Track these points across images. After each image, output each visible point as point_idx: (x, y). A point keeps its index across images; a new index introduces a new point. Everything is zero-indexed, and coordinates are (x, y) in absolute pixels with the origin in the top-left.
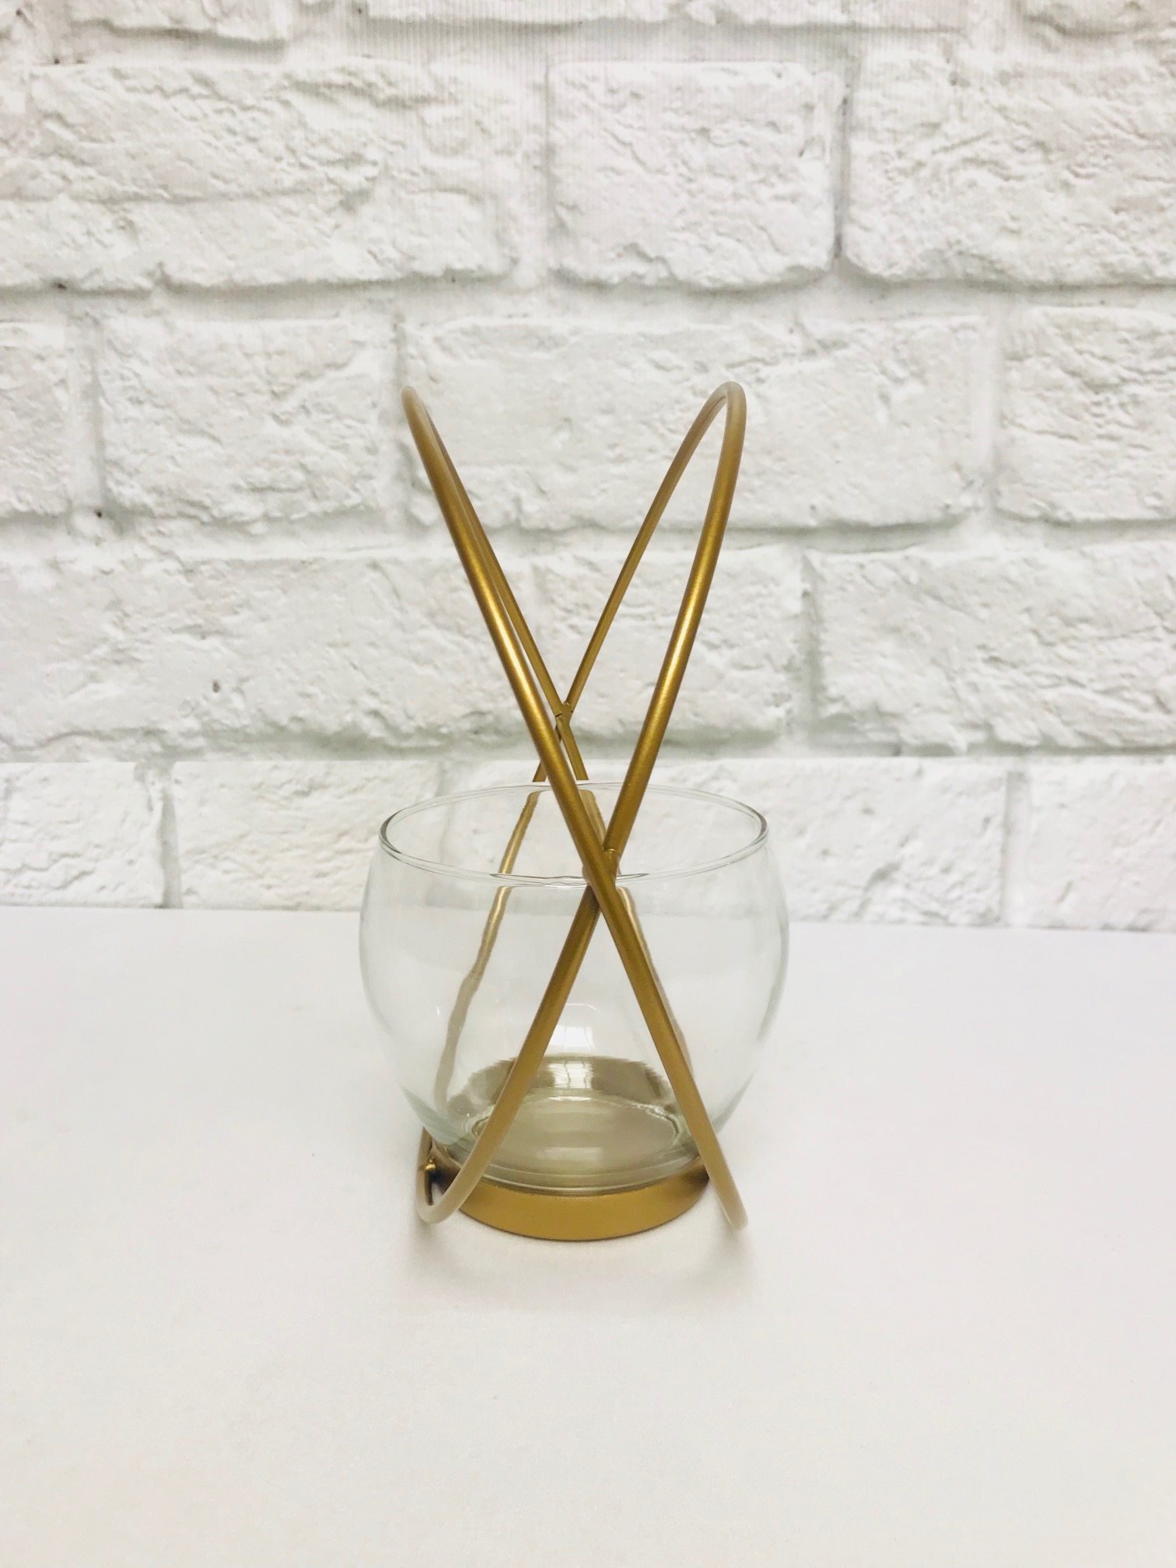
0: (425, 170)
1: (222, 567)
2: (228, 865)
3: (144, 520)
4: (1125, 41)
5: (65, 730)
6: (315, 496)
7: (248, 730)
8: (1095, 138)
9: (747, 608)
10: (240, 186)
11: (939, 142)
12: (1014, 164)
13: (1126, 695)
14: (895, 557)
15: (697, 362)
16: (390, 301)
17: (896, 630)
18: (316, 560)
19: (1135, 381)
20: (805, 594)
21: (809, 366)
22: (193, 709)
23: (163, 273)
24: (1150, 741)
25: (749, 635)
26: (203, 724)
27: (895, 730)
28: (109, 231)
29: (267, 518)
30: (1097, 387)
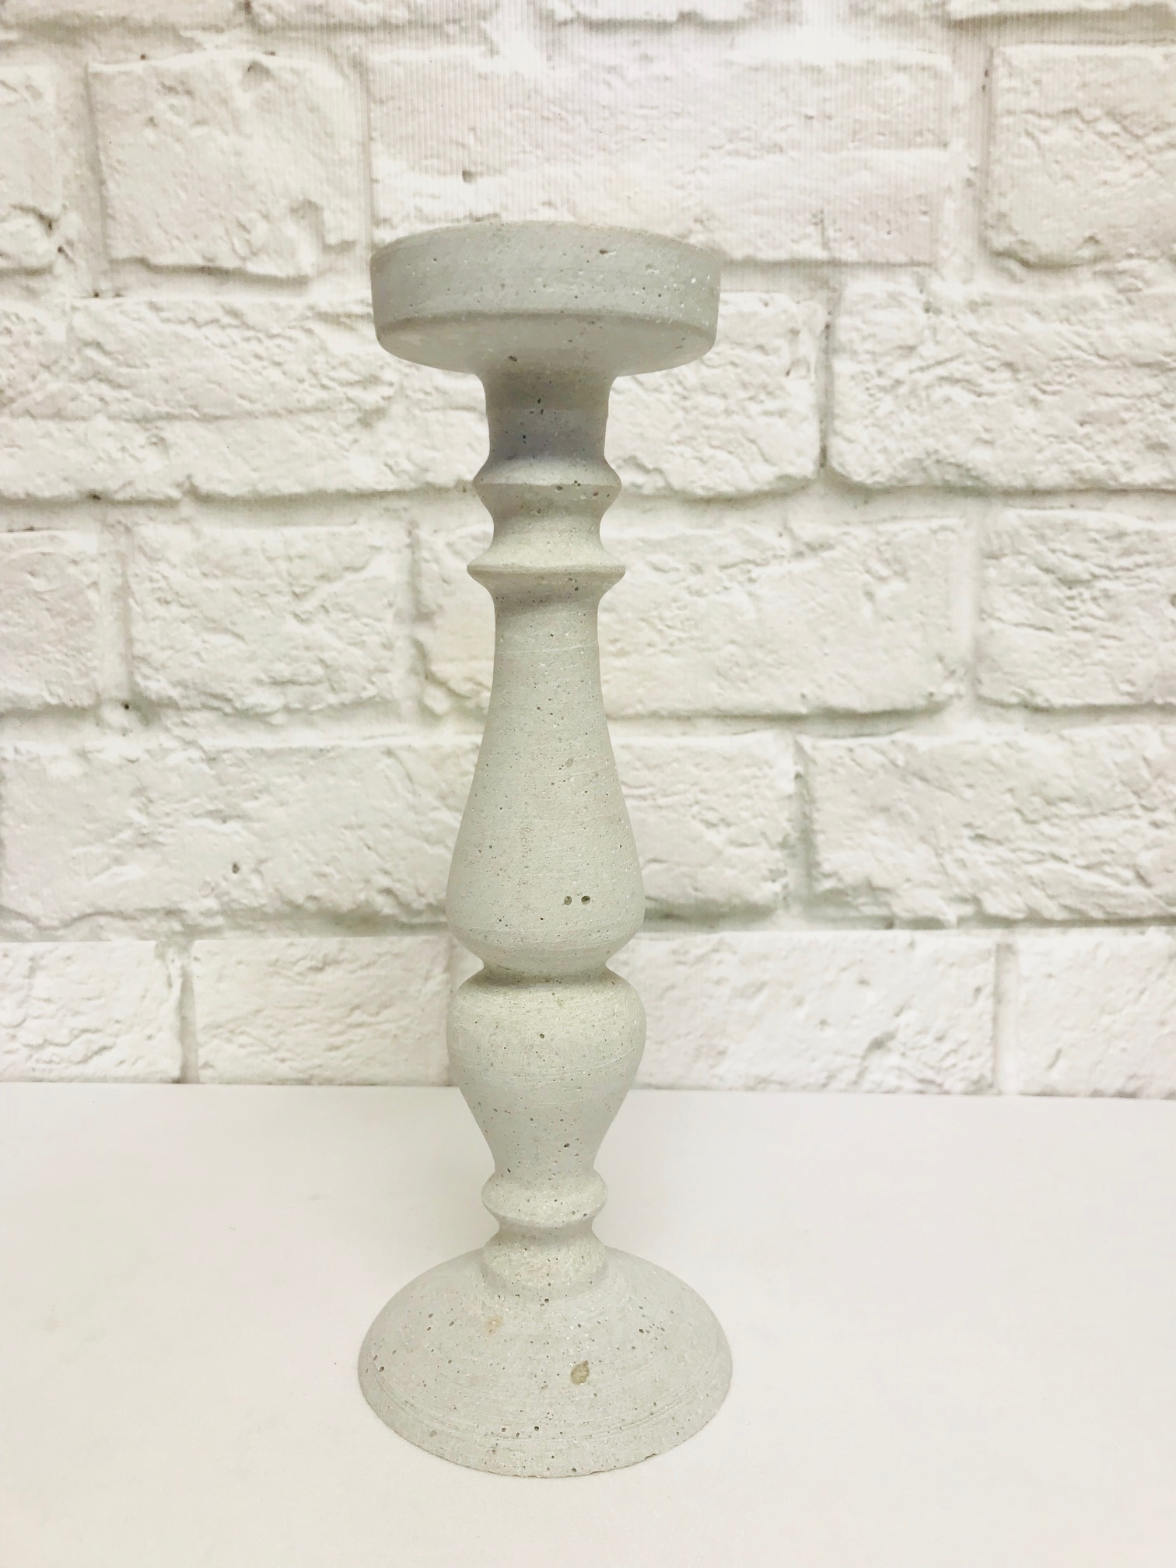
0: (437, 389)
1: (244, 755)
2: (243, 1039)
3: (170, 712)
4: (1084, 273)
5: (89, 911)
6: (333, 689)
7: (265, 909)
8: (1058, 359)
9: (743, 788)
10: (265, 405)
11: (915, 362)
12: (985, 382)
13: (1108, 869)
14: (882, 741)
15: (692, 564)
16: (405, 509)
17: (885, 810)
18: (333, 748)
19: (1106, 577)
20: (798, 776)
21: (797, 567)
22: (213, 890)
23: (192, 484)
24: (1132, 913)
25: (745, 814)
26: (222, 904)
27: (887, 904)
28: (142, 447)
29: (287, 709)
30: (1070, 582)
